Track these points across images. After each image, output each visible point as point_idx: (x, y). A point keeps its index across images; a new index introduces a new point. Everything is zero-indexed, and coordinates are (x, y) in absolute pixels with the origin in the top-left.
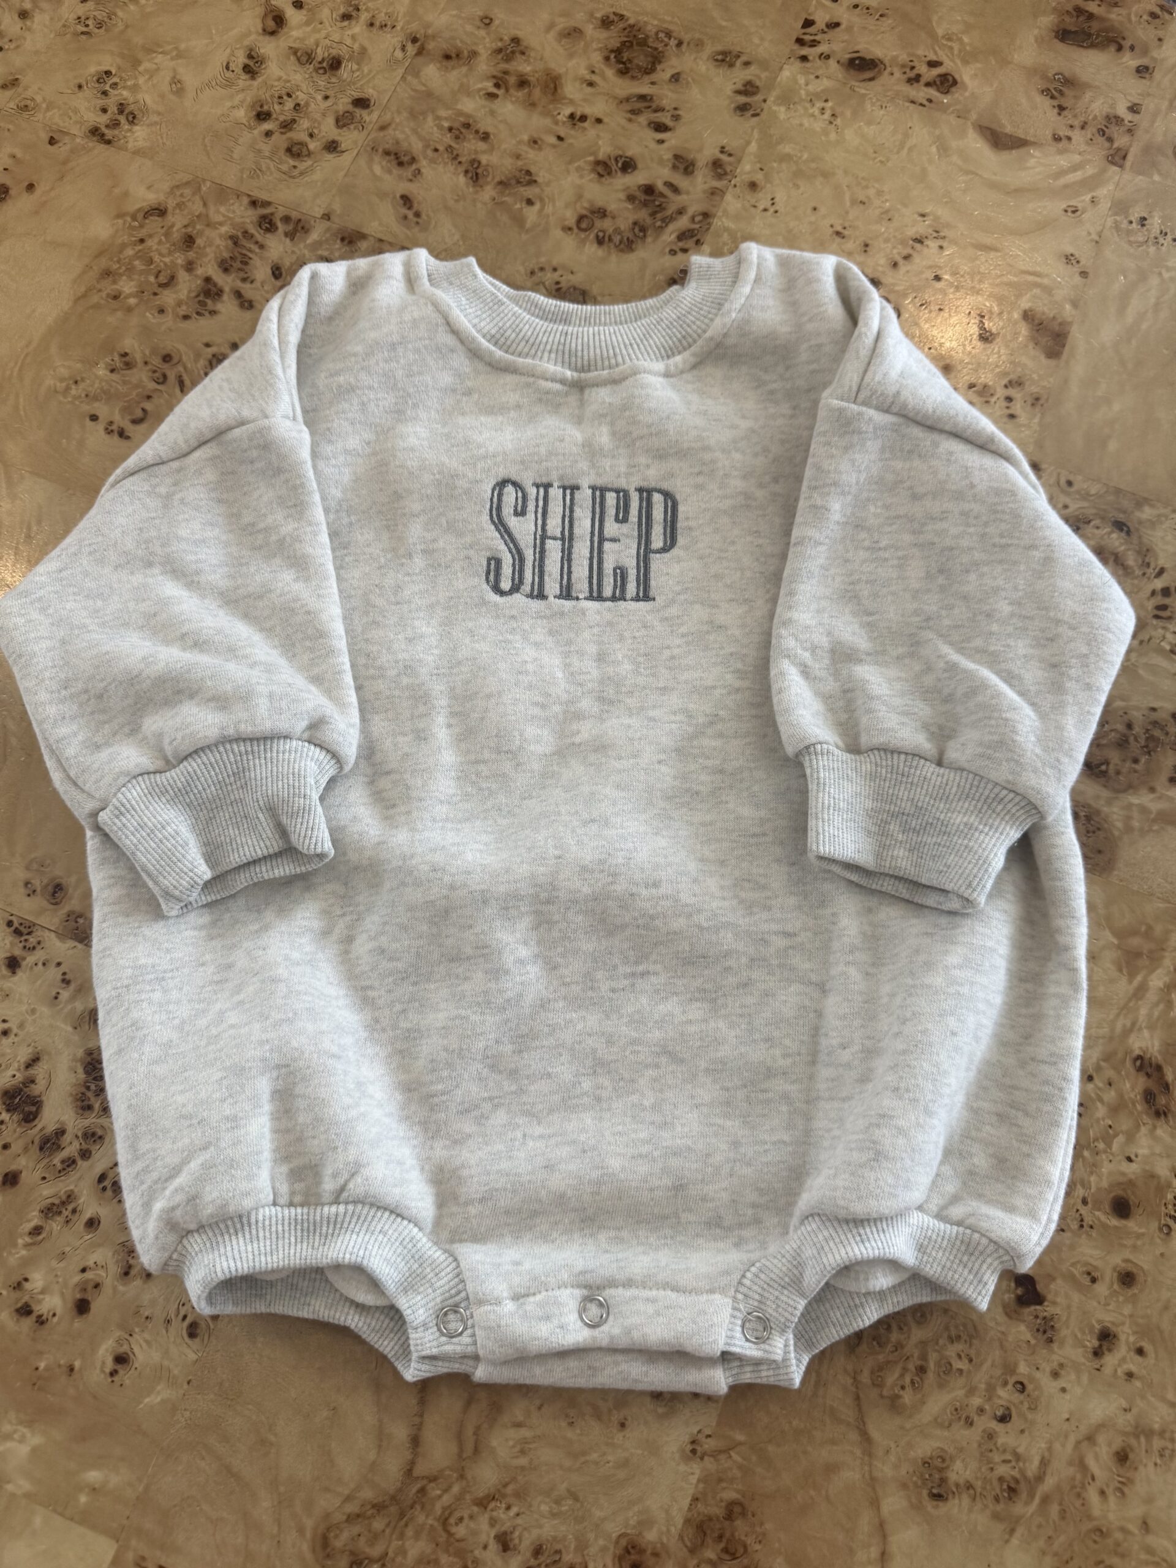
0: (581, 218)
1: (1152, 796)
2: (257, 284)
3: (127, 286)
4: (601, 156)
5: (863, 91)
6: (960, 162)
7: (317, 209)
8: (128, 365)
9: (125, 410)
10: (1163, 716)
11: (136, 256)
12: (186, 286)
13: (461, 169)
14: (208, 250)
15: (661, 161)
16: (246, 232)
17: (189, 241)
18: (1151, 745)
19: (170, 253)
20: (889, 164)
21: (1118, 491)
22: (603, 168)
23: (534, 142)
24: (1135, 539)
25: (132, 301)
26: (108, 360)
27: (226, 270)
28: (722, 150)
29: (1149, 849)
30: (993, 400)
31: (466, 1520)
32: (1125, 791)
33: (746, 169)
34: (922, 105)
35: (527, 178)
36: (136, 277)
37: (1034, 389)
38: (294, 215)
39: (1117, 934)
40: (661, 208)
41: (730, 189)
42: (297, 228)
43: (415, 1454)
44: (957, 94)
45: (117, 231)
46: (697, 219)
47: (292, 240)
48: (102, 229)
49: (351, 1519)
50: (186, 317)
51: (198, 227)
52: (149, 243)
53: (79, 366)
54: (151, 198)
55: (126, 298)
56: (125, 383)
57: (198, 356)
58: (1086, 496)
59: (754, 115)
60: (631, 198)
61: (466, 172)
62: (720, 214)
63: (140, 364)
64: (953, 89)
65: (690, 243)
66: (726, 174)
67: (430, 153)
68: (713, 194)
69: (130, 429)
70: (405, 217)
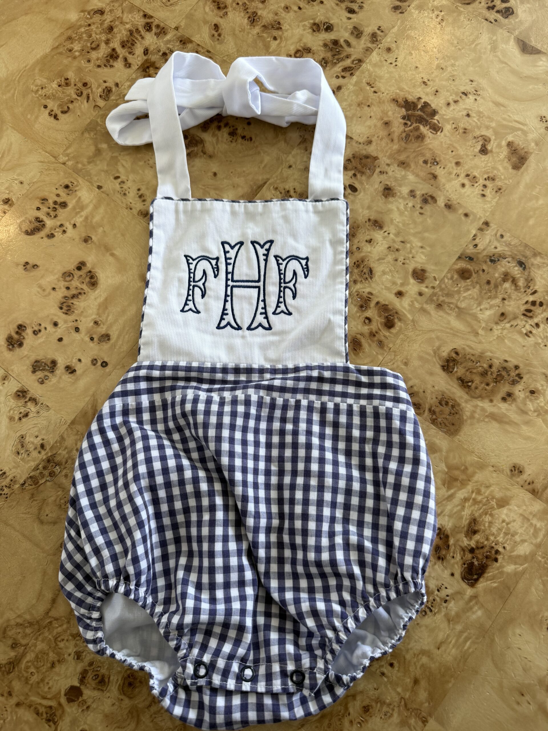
0: (298, 51)
1: (490, 404)
2: (135, 56)
3: (77, 47)
4: (317, 21)
5: (462, 9)
6: (501, 57)
7: (173, 24)
8: (67, 84)
9: (60, 106)
10: (510, 365)
11: (85, 32)
12: (103, 51)
13: (247, 16)
14: (118, 35)
15: (346, 29)
16: (137, 29)
17: (111, 29)
18: (499, 379)
19: (101, 33)
20: (463, 51)
21: (526, 246)
22: (316, 27)
23: (287, 8)
24: (526, 273)
25: (77, 54)
26: (59, 80)
27: (123, 47)
28: (379, 28)
29: (479, 430)
30: (476, 185)
31: (65, 641)
32: (476, 398)
33: (387, 41)
34: (491, 22)
35: (277, 26)
36: (82, 42)
37: (499, 183)
38: (162, 25)
39: (447, 466)
40: (339, 53)
41: (377, 50)
42: (162, 31)
43: (52, 607)
44: (512, 20)
45: (80, 18)
46: (355, 62)
47: (157, 37)
48: (73, 16)
49: (18, 625)
50: (99, 66)
51: (117, 23)
52: (93, 27)
53: (45, 80)
54: (100, 5)
55: (75, 52)
56: (63, 93)
57: (99, 86)
58: (508, 245)
59: (401, 13)
60: (325, 45)
61: (249, 17)
62: (367, 61)
63: (73, 85)
64: (510, 17)
65: (347, 74)
66: (377, 41)
67: (234, 5)
68: (367, 50)
69: (60, 115)
70: (213, 35)
